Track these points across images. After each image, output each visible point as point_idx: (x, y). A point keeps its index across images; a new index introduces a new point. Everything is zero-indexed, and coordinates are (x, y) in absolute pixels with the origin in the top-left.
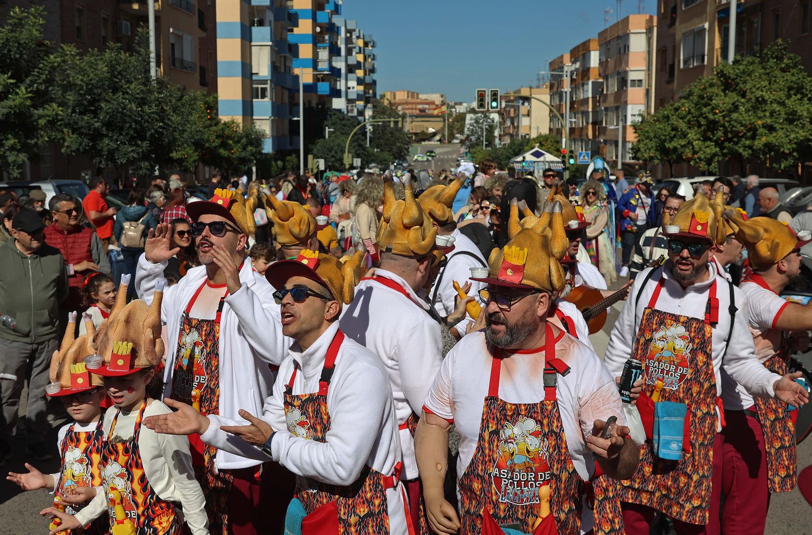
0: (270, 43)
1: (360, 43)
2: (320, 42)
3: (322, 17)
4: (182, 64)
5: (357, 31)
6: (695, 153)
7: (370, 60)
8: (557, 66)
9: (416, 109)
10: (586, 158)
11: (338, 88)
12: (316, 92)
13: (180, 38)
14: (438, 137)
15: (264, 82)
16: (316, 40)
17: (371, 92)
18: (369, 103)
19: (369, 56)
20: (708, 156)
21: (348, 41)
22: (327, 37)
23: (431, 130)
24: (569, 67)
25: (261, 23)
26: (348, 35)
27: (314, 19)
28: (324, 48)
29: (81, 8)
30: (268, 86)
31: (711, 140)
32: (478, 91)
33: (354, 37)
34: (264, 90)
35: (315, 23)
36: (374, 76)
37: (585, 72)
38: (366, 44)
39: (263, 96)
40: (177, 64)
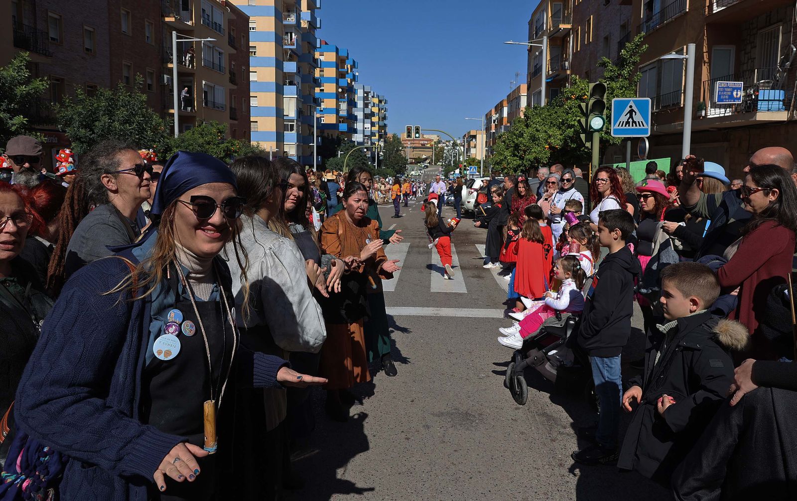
0: (296, 96)
1: (376, 101)
2: (341, 98)
3: (343, 83)
4: (214, 105)
5: (372, 92)
6: (508, 164)
7: (383, 111)
8: (488, 117)
9: (419, 144)
10: (474, 170)
11: (356, 128)
12: (338, 129)
13: (213, 88)
14: (428, 161)
15: (292, 121)
16: (338, 97)
17: (383, 131)
18: (382, 138)
19: (382, 109)
20: (515, 166)
21: (365, 98)
22: (346, 95)
23: (424, 157)
24: (495, 117)
25: (291, 83)
26: (365, 95)
27: (337, 83)
28: (344, 102)
29: (129, 64)
30: (295, 123)
31: (517, 156)
32: (407, 127)
33: (370, 96)
34: (292, 126)
35: (338, 87)
36: (386, 122)
37: (500, 120)
38: (380, 101)
39: (292, 130)
40: (210, 104)
